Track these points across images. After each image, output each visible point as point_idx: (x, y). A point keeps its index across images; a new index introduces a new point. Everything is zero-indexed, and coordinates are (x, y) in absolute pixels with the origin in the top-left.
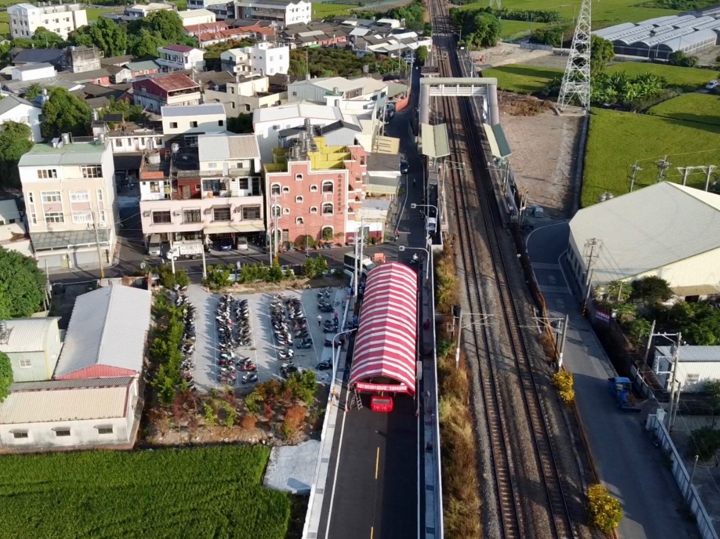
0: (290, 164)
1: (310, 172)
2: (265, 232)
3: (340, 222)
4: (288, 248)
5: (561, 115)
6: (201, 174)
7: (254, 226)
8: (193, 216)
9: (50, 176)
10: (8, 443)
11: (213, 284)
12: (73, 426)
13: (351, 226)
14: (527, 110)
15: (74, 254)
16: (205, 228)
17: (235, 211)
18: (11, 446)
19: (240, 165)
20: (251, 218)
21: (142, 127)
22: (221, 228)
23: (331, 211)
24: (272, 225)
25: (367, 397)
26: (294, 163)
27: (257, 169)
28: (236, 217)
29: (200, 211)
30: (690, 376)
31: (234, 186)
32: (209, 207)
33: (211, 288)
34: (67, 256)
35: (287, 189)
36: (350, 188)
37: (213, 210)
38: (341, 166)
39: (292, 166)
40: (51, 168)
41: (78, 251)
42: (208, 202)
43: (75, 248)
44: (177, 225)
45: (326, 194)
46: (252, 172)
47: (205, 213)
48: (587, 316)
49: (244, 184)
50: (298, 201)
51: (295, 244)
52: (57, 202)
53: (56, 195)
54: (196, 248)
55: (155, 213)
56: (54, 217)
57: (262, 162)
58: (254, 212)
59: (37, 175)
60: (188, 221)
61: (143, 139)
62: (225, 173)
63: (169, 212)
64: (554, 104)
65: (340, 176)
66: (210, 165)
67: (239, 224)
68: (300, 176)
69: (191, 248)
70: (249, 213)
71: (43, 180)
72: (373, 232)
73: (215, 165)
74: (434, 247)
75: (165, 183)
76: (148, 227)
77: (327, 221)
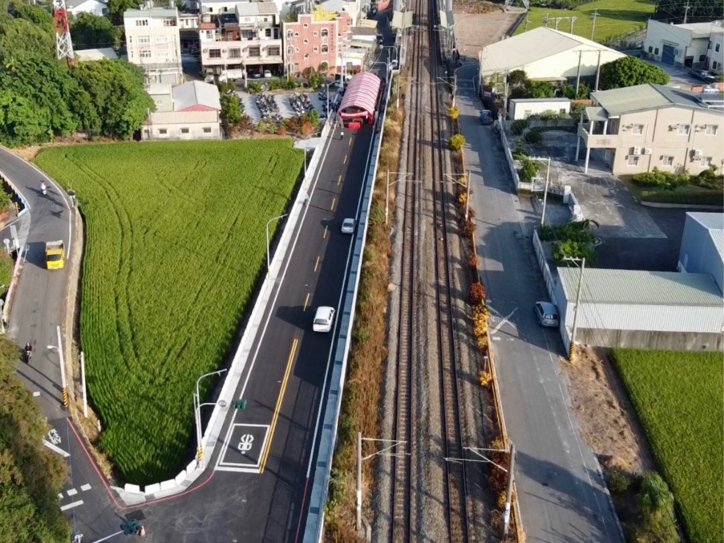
0: (299, 16)
1: (313, 22)
2: (283, 64)
3: (332, 58)
4: (298, 76)
5: (507, 12)
6: (240, 25)
7: (275, 60)
8: (235, 53)
9: (144, 24)
10: (156, 136)
11: (251, 90)
12: (191, 127)
13: (339, 62)
14: (481, 10)
15: (160, 76)
16: (243, 61)
17: (263, 50)
18: (158, 139)
19: (266, 20)
20: (273, 55)
21: (186, 13)
22: (254, 61)
23: (326, 50)
24: (288, 59)
25: (347, 121)
26: (302, 15)
27: (277, 22)
28: (264, 54)
29: (239, 50)
30: (526, 111)
31: (262, 34)
32: (246, 46)
33: (251, 93)
34: (156, 77)
35: (297, 34)
36: (339, 35)
37: (248, 50)
38: (334, 19)
39: (301, 18)
40: (145, 19)
41: (163, 73)
42: (244, 43)
43: (161, 71)
44: (225, 59)
45: (323, 38)
46: (274, 24)
47: (243, 51)
48: (480, 96)
49: (268, 32)
50: (305, 43)
51: (303, 74)
52: (147, 43)
53: (147, 38)
54: (237, 74)
55: (211, 50)
56: (145, 53)
57: (281, 18)
58: (276, 51)
59: (135, 23)
60: (232, 57)
61: (187, 20)
62: (256, 25)
63: (219, 50)
64: (503, 7)
65: (332, 25)
66: (246, 20)
67: (265, 59)
68: (306, 25)
69: (235, 74)
70: (273, 51)
71: (139, 27)
72: (355, 66)
73: (249, 20)
74: (393, 72)
75: (216, 32)
76: (206, 60)
77: (323, 58)
